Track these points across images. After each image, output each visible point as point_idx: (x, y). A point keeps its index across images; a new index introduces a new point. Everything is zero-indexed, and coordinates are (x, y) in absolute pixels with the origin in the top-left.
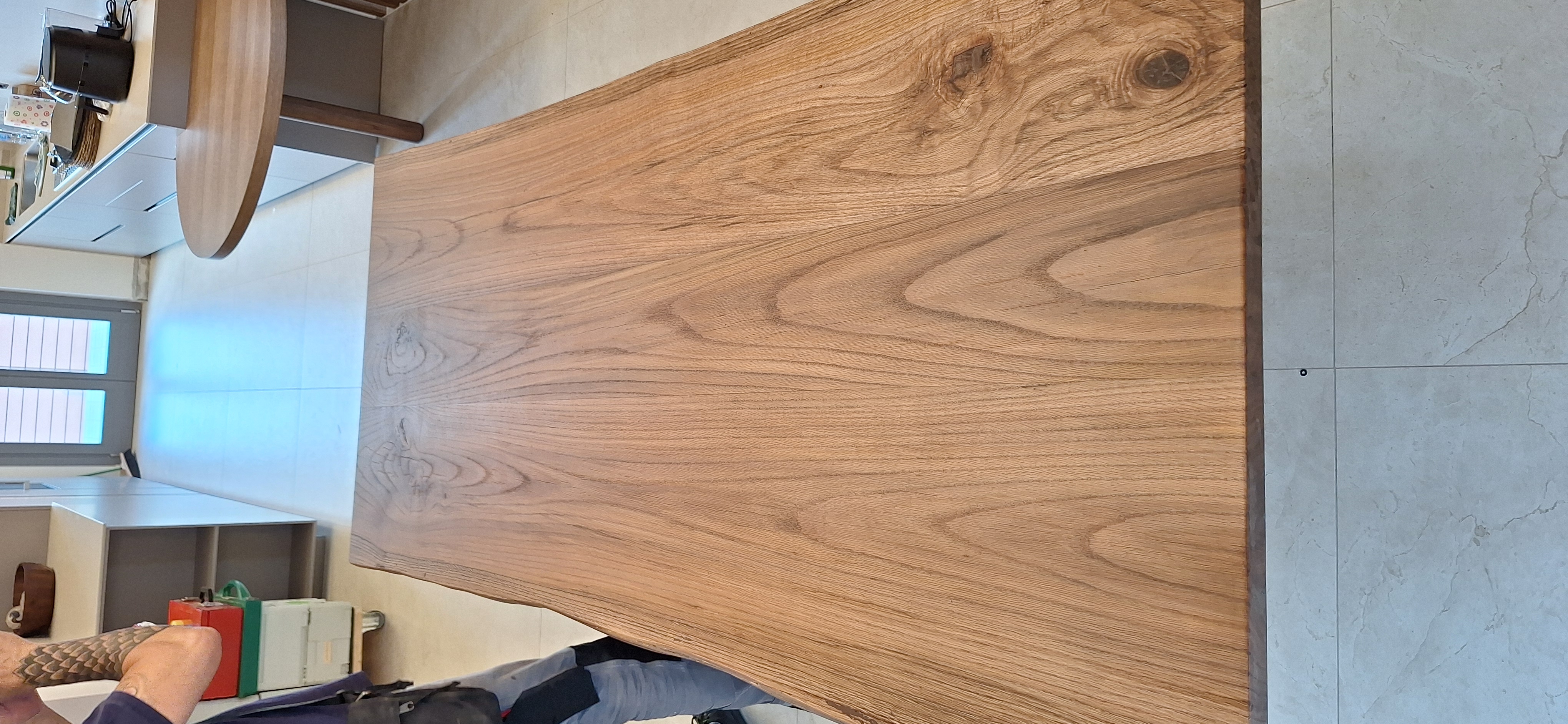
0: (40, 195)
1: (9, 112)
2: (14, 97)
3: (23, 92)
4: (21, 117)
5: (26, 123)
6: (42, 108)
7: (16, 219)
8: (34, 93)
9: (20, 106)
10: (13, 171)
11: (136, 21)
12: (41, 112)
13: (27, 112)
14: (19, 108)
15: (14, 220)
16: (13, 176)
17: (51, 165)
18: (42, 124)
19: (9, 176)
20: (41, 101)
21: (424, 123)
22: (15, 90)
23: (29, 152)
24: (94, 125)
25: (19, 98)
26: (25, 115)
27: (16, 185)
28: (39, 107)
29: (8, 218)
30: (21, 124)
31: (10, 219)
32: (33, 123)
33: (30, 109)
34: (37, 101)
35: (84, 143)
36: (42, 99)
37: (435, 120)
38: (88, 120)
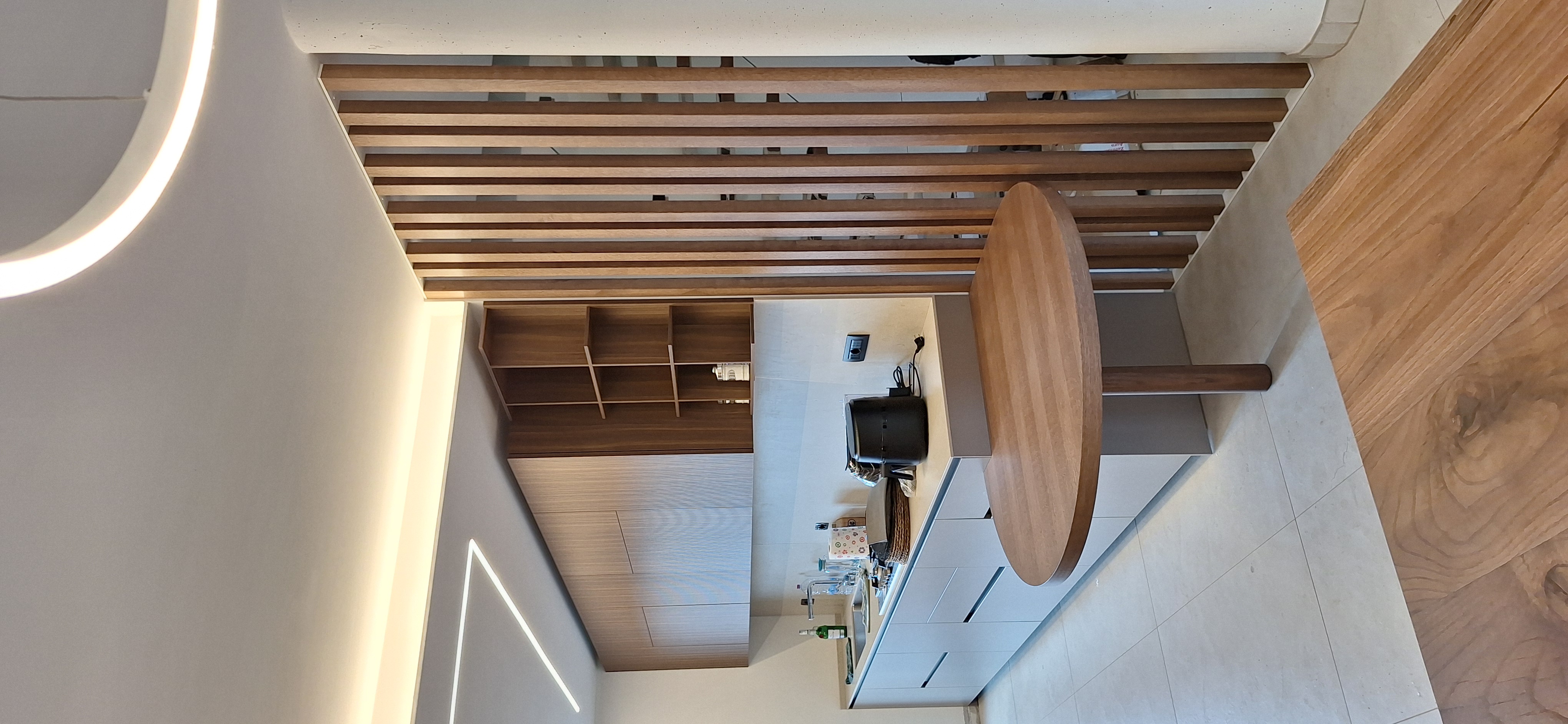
0: (869, 632)
1: (832, 546)
2: (834, 530)
3: (841, 525)
4: (842, 548)
5: (847, 553)
6: (857, 534)
7: (854, 675)
8: (849, 525)
9: (840, 537)
10: (845, 628)
11: (922, 376)
12: (857, 538)
13: (846, 541)
14: (839, 540)
15: (852, 676)
16: (846, 635)
17: (873, 586)
18: (859, 551)
19: (842, 635)
20: (856, 529)
21: (1266, 362)
22: (834, 526)
23: (855, 601)
24: (902, 509)
25: (838, 530)
26: (845, 545)
27: (849, 640)
28: (855, 534)
29: (848, 677)
30: (843, 555)
31: (849, 677)
32: (852, 552)
33: (848, 538)
34: (853, 529)
35: (897, 529)
36: (857, 527)
37: (1283, 350)
38: (897, 504)
